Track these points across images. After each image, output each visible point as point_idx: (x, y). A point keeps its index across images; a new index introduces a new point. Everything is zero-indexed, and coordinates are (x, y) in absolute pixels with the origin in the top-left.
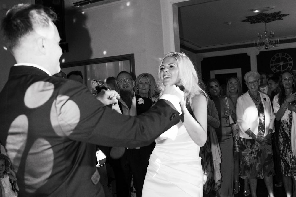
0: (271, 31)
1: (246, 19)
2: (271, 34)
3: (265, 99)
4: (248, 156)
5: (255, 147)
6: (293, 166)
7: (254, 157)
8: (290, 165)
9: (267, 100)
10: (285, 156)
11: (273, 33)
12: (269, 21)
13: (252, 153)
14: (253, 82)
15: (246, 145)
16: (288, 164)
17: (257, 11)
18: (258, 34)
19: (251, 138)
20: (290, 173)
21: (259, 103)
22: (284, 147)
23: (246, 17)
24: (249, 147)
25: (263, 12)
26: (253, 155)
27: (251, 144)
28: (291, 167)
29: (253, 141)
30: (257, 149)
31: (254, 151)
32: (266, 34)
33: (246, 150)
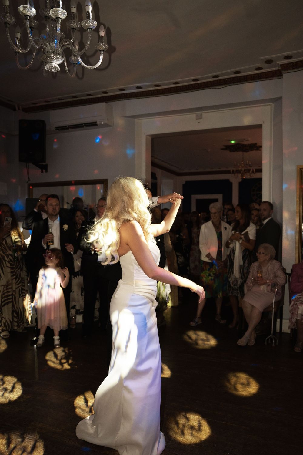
0: (248, 162)
1: (224, 147)
2: (247, 164)
3: (226, 228)
4: (205, 277)
5: (213, 270)
6: (234, 287)
7: (211, 279)
8: (232, 286)
9: (228, 229)
10: (229, 278)
11: (250, 163)
12: (247, 151)
13: (210, 275)
14: (215, 213)
15: (204, 268)
16: (230, 285)
17: (233, 142)
18: (235, 163)
19: (210, 261)
20: (231, 293)
21: (219, 231)
22: (229, 270)
23: (225, 146)
24: (207, 269)
25: (240, 143)
26: (210, 278)
27: (209, 267)
28: (233, 287)
29: (211, 265)
30: (215, 272)
31: (211, 273)
32: (242, 164)
33: (204, 272)
